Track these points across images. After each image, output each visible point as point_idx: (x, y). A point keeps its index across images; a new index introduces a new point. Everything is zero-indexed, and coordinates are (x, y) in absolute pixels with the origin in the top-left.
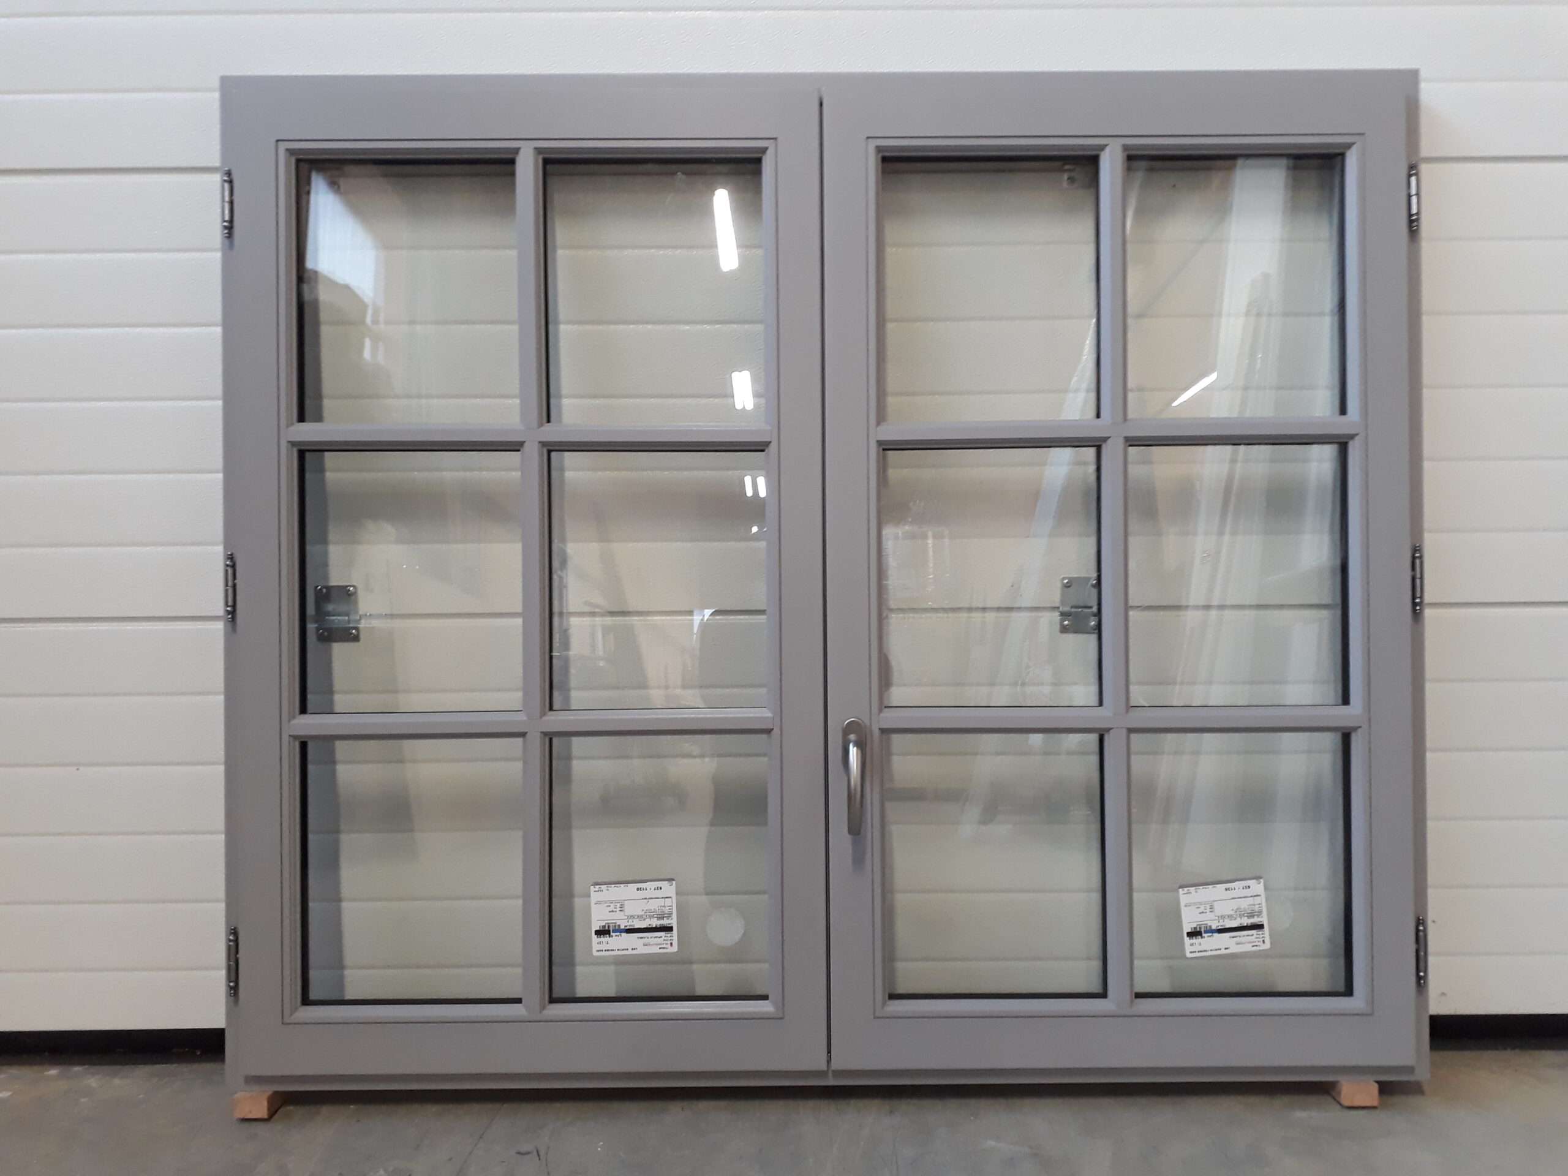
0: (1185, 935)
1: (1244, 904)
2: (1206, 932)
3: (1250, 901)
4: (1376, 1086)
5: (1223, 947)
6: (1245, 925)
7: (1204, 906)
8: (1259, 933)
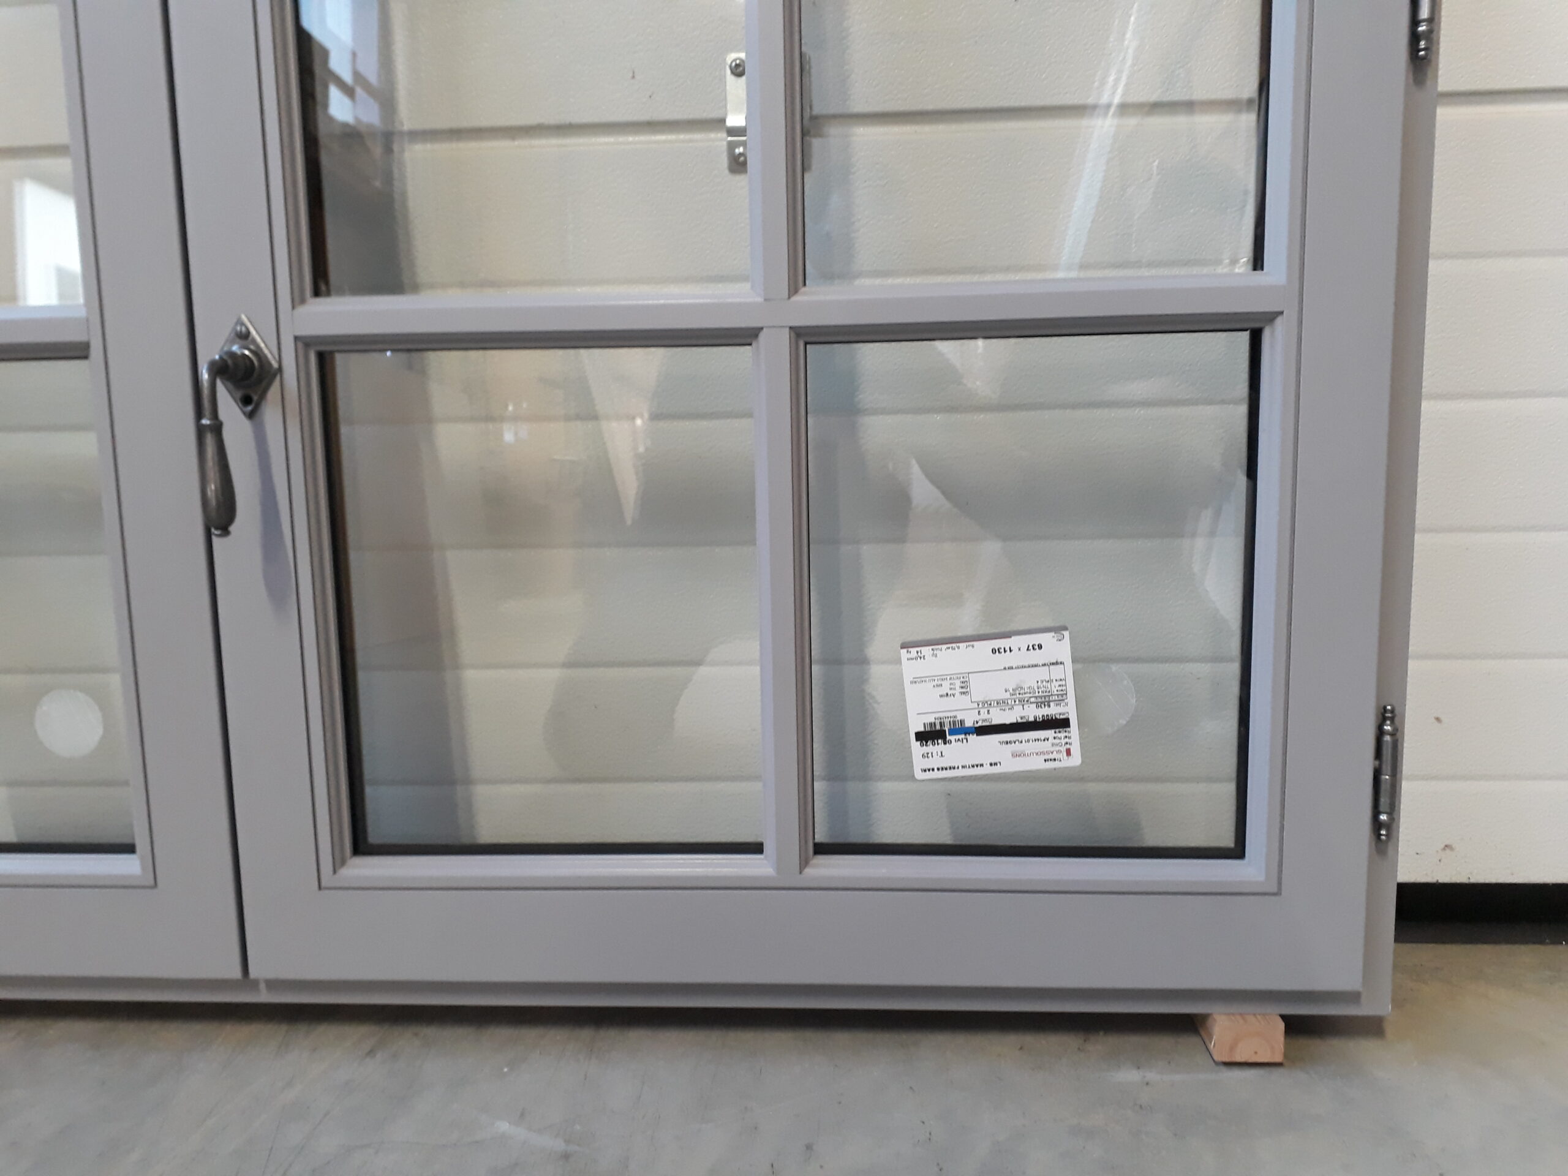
0: (913, 737)
1: (1030, 679)
2: (953, 732)
3: (1042, 673)
4: (1281, 1025)
5: (986, 762)
6: (1032, 719)
7: (949, 682)
8: (1059, 735)
